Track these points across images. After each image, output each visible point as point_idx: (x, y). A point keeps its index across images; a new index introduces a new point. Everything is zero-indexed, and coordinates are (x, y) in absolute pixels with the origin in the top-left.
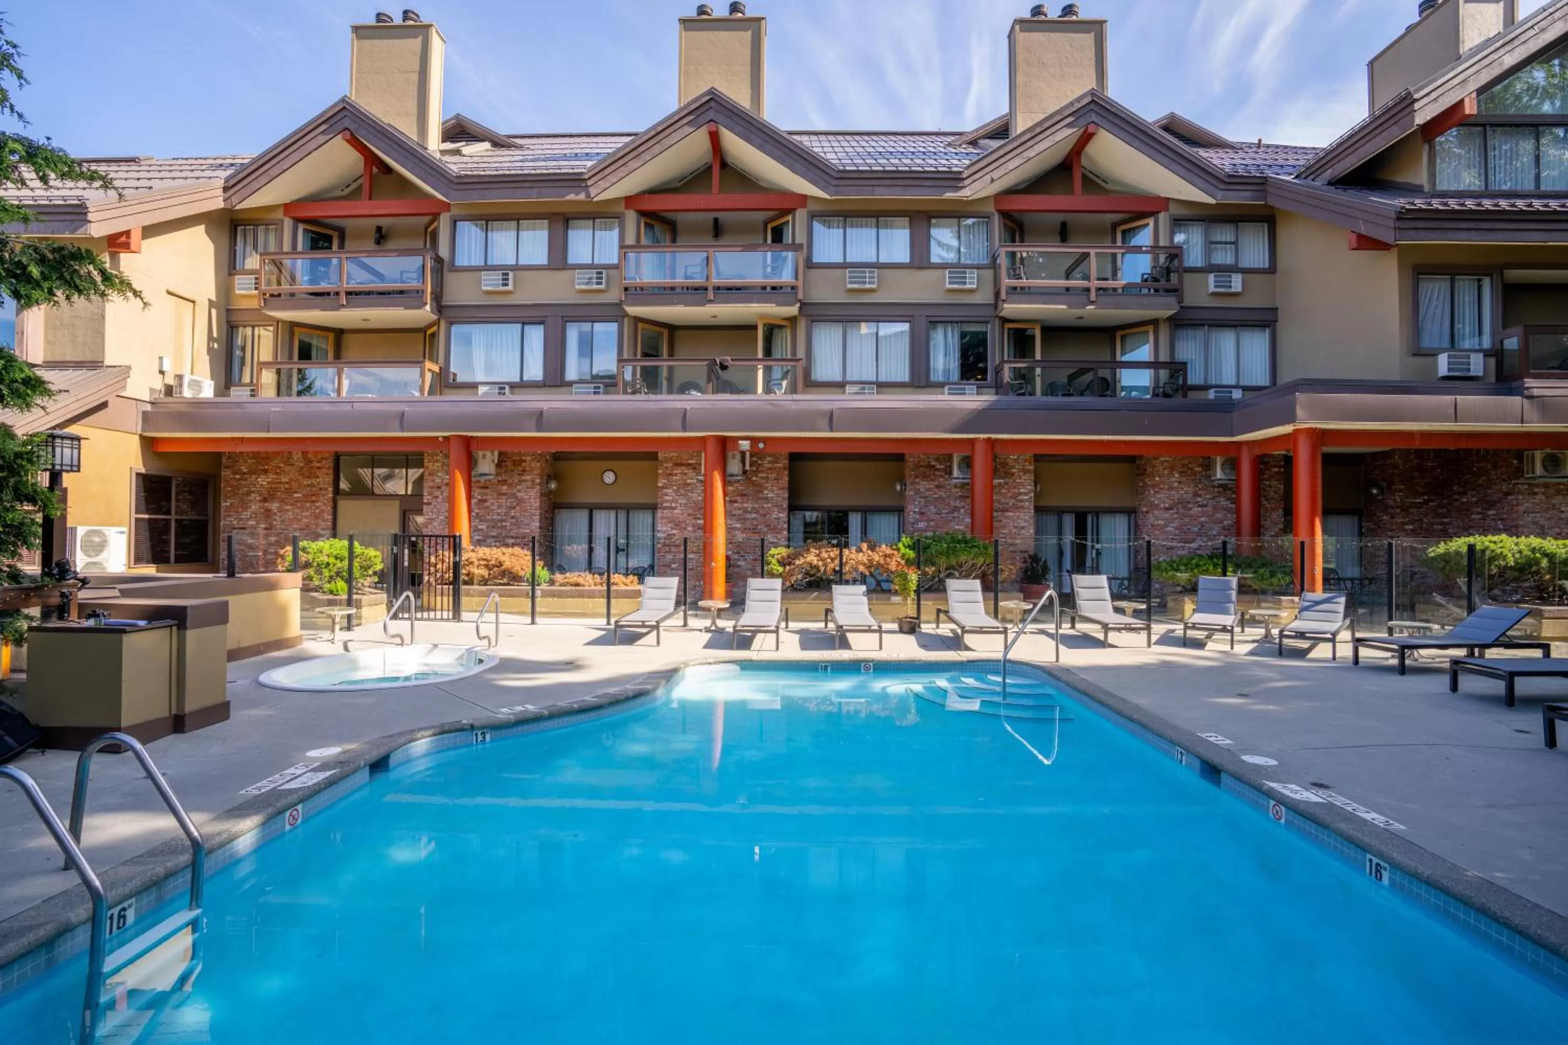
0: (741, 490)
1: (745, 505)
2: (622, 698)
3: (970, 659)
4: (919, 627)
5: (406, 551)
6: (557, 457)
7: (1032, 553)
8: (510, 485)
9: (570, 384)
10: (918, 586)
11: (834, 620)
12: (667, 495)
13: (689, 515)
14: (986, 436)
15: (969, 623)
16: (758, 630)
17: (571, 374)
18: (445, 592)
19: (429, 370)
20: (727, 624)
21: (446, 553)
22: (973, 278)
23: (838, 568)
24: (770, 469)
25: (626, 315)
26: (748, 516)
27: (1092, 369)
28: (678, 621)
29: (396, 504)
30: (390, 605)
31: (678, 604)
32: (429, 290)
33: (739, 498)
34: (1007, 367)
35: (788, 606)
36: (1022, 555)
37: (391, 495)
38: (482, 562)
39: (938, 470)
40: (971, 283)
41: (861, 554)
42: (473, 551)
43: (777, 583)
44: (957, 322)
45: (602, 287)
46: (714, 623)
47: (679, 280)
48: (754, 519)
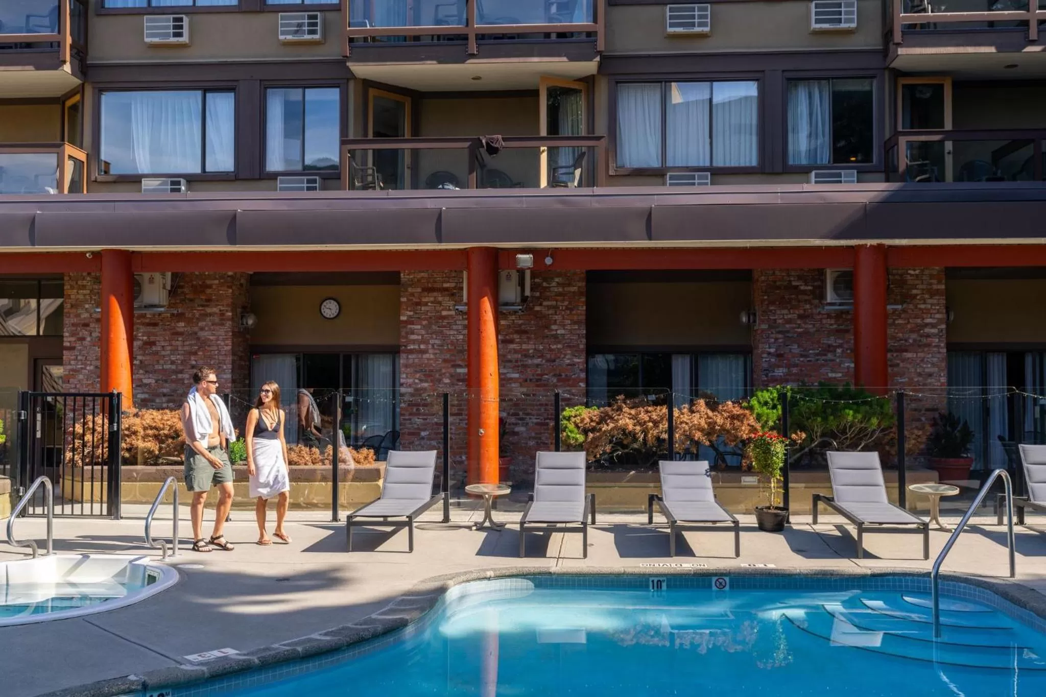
0: (520, 325)
1: (524, 347)
2: (366, 634)
3: (877, 571)
4: (788, 522)
5: (39, 417)
6: (256, 280)
7: (945, 412)
8: (189, 321)
9: (274, 176)
10: (786, 461)
11: (665, 512)
12: (413, 333)
13: (445, 361)
14: (874, 242)
15: (867, 516)
16: (552, 528)
17: (275, 163)
18: (97, 475)
19: (70, 157)
20: (510, 519)
21: (99, 420)
22: (852, 13)
23: (665, 436)
24: (560, 294)
25: (352, 76)
26: (530, 362)
27: (1033, 141)
28: (435, 514)
29: (23, 351)
30: (15, 497)
31: (436, 489)
32: (69, 40)
33: (516, 336)
34: (903, 141)
35: (595, 491)
36: (930, 415)
37: (15, 336)
38: (150, 432)
39: (804, 292)
40: (847, 21)
41: (697, 415)
42: (136, 415)
43: (580, 459)
44: (827, 79)
45: (317, 37)
46: (488, 516)
47: (427, 26)
48: (538, 365)
